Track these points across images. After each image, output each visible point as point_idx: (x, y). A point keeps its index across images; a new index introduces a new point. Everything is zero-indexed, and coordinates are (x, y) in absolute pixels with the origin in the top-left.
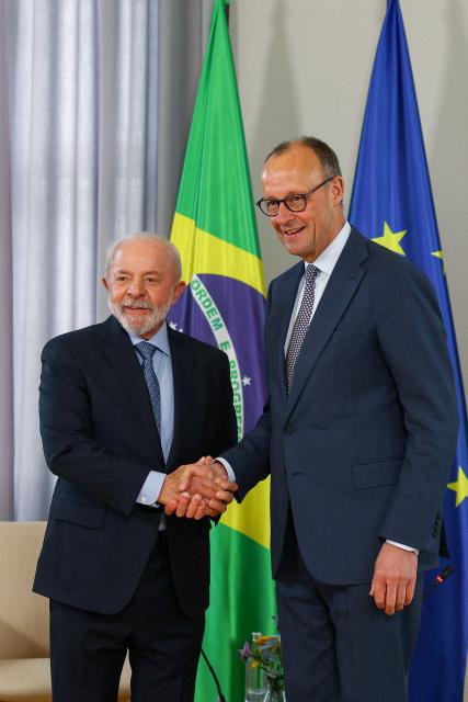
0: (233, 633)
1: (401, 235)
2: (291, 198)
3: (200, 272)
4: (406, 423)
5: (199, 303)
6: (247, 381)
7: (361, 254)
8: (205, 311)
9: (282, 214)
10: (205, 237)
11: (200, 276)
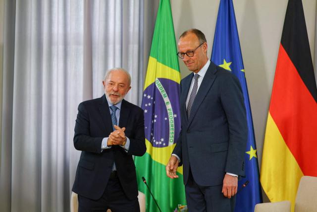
0: (171, 205)
1: (230, 64)
2: (188, 52)
3: (159, 77)
4: (230, 130)
5: (158, 88)
6: (175, 116)
7: (214, 70)
8: (160, 91)
9: (186, 58)
10: (160, 65)
11: (159, 79)
